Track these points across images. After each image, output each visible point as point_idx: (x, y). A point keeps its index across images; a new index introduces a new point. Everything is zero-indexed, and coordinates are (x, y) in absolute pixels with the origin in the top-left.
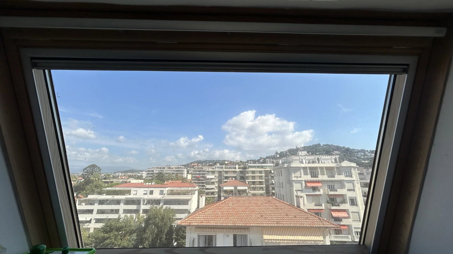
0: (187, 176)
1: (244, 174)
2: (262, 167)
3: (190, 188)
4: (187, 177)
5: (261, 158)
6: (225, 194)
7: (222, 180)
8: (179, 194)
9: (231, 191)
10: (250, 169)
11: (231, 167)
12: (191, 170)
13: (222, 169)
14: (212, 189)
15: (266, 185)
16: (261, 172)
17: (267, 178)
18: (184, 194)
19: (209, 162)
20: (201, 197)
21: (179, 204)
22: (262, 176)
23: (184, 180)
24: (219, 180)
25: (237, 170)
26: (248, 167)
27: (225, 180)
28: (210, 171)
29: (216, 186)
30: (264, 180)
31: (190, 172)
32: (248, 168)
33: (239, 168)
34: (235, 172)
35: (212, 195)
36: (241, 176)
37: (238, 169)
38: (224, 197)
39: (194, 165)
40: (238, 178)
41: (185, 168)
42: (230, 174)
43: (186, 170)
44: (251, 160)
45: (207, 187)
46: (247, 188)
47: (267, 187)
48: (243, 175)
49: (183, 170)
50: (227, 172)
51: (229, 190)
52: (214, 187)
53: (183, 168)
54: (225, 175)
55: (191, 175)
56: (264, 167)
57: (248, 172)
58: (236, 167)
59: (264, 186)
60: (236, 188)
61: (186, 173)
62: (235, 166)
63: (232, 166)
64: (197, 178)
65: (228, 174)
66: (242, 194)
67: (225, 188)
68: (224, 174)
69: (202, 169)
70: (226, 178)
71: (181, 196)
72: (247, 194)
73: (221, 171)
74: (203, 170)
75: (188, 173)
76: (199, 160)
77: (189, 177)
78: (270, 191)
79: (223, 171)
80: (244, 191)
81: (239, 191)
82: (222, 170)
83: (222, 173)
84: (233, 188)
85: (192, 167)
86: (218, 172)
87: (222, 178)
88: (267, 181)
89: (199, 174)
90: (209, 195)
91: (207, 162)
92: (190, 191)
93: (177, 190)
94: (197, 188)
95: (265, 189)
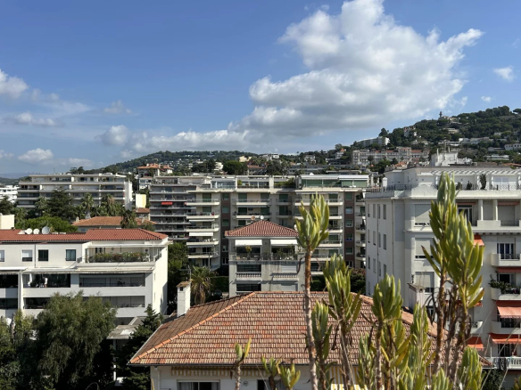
0: (134, 197)
1: (291, 201)
2: (339, 183)
3: (147, 244)
4: (134, 203)
5: (339, 148)
6: (238, 258)
7: (232, 216)
8: (117, 259)
9: (256, 249)
10: (306, 189)
11: (256, 183)
12: (143, 181)
13: (230, 187)
14: (205, 238)
15: (346, 230)
16: (333, 197)
17: (349, 211)
18: (134, 259)
19: (193, 158)
20: (182, 289)
21: (120, 284)
22: (337, 207)
23: (128, 215)
24: (222, 215)
25: (272, 190)
26: (300, 182)
27: (238, 217)
28: (199, 193)
29: (214, 232)
30: (341, 217)
31: (141, 187)
32: (302, 185)
33: (277, 185)
34: (265, 196)
35: (204, 254)
36: (281, 207)
37: (275, 187)
38: (238, 266)
39: (151, 166)
40: (274, 210)
41: (127, 181)
42: (252, 201)
43: (130, 185)
44: (310, 154)
45: (191, 235)
46: (295, 242)
47: (349, 234)
48: (287, 204)
49: (123, 185)
50: (243, 196)
51: (251, 246)
52: (211, 234)
53: (122, 179)
54: (238, 204)
55: (145, 196)
56: (343, 184)
57: (299, 198)
58: (268, 183)
59: (341, 231)
60: (266, 242)
61: (131, 191)
62: (265, 180)
63: (258, 180)
64: (163, 208)
65: (246, 201)
66: (283, 257)
67: (239, 243)
68: (236, 202)
69: (176, 182)
70: (243, 210)
71: (122, 264)
72: (296, 257)
73: (228, 194)
74: (179, 184)
75: (136, 189)
76: (164, 151)
77: (141, 201)
78: (356, 244)
79: (235, 192)
80: (288, 250)
81: (275, 249)
82: (231, 190)
83: (232, 197)
84: (259, 242)
85: (146, 172)
86: (219, 196)
87: (233, 211)
88: (349, 218)
89: (168, 196)
90: (197, 254)
91: (187, 158)
92: (147, 250)
93: (113, 249)
94: (166, 241)
95: (341, 238)
